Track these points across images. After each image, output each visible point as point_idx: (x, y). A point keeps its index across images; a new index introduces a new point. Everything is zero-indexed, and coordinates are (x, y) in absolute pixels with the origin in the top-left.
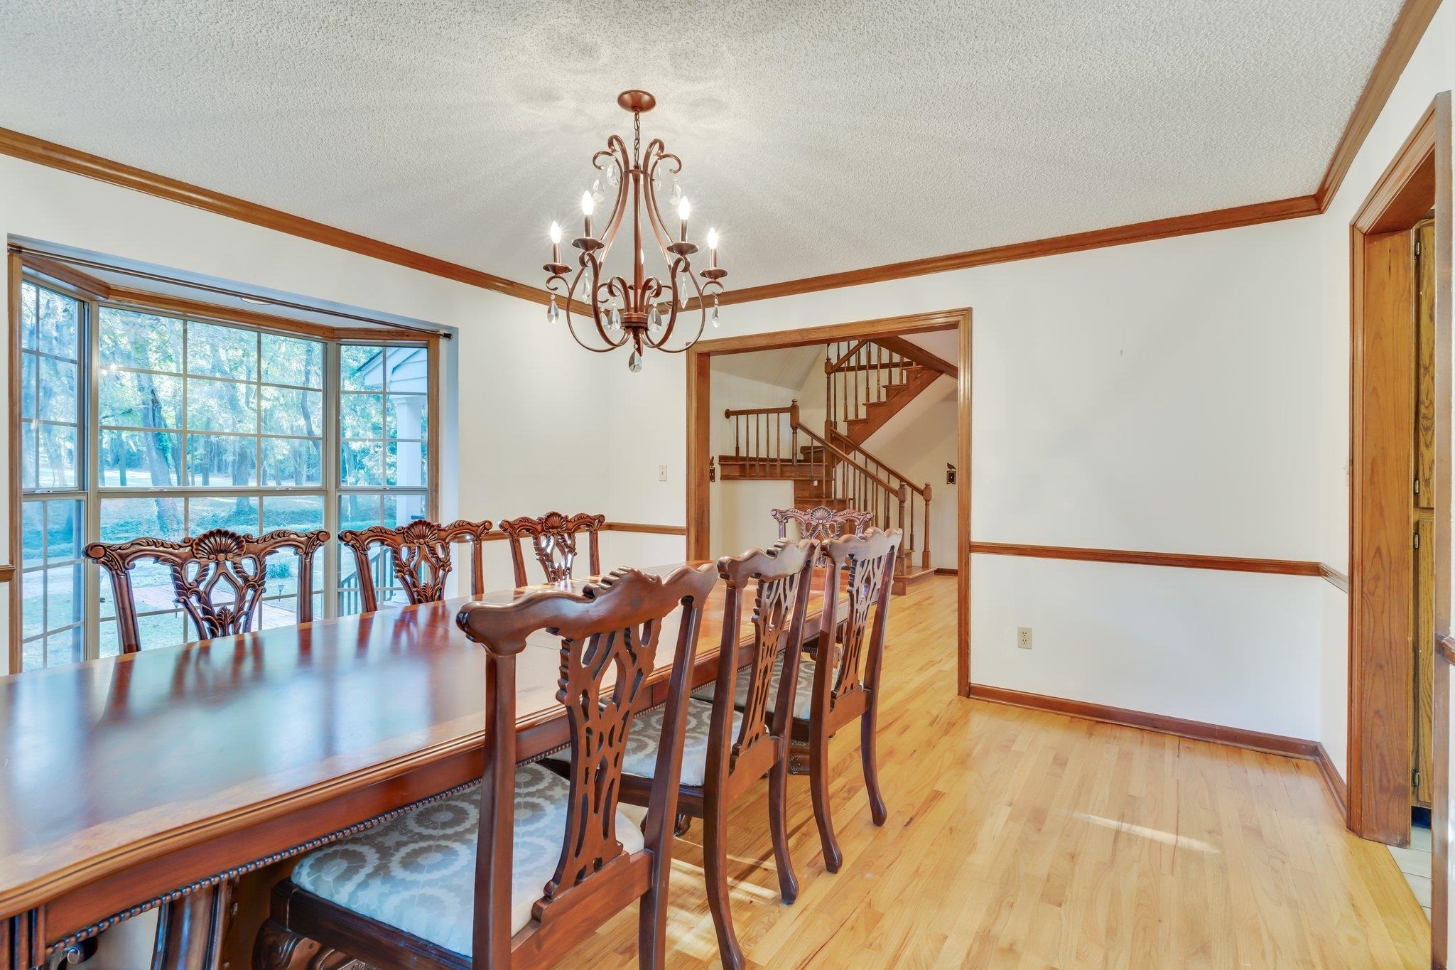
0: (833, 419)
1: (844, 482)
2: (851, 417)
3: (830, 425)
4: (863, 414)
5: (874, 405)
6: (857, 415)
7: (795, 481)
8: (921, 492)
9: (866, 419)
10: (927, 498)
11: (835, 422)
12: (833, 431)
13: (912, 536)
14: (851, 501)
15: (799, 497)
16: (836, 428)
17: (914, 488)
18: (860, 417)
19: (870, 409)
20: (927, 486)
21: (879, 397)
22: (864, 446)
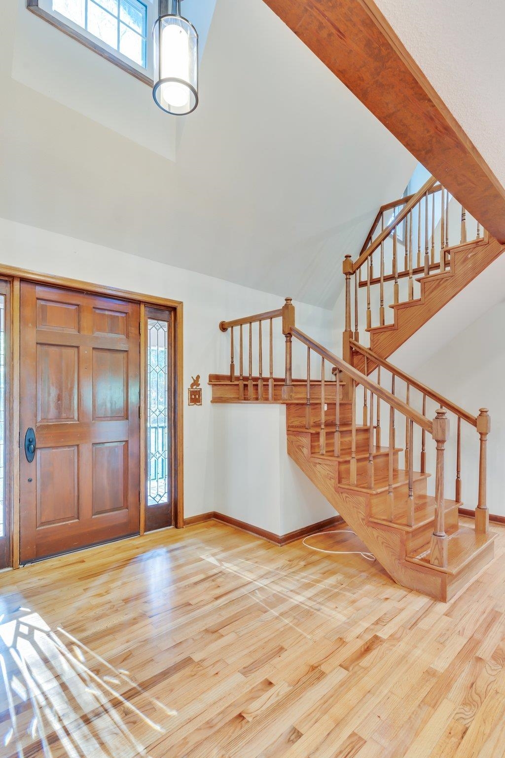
0: (353, 329)
1: (365, 405)
2: (376, 324)
3: (350, 338)
4: (390, 320)
5: (405, 306)
6: (383, 322)
7: (287, 404)
8: (474, 422)
9: (394, 325)
10: (484, 431)
11: (357, 333)
12: (354, 344)
13: (458, 482)
14: (375, 430)
15: (292, 427)
16: (357, 339)
17: (462, 415)
18: (386, 324)
19: (400, 311)
20: (483, 412)
21: (412, 293)
22: (391, 360)
